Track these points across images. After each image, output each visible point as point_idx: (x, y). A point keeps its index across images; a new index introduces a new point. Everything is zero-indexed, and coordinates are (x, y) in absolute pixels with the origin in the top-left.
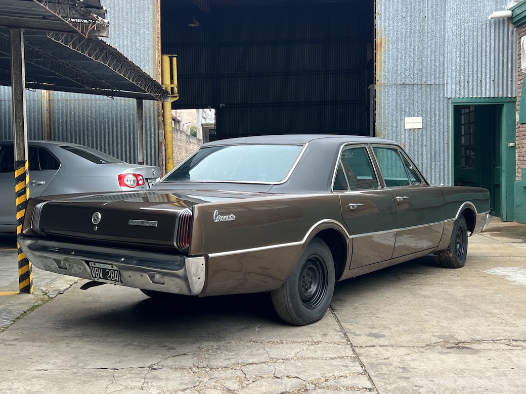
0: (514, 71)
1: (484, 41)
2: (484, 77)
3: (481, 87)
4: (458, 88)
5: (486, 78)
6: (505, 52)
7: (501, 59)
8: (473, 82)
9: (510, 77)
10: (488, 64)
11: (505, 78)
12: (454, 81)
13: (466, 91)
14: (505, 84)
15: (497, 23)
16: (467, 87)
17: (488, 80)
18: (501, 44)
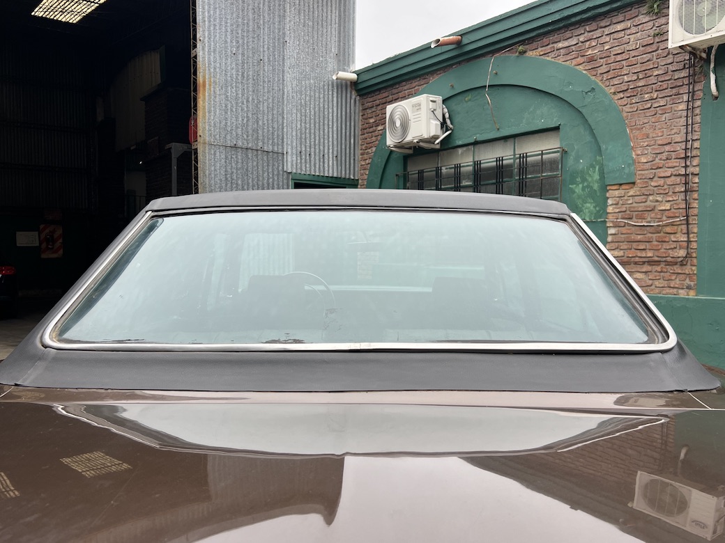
0: (356, 148)
1: (326, 106)
2: (326, 151)
3: (324, 163)
4: (299, 161)
5: (329, 152)
6: (348, 124)
7: (344, 131)
8: (315, 155)
9: (352, 155)
10: (331, 136)
11: (348, 155)
12: (294, 151)
13: (308, 166)
14: (348, 163)
15: (340, 87)
16: (308, 161)
17: (331, 156)
18: (344, 113)
